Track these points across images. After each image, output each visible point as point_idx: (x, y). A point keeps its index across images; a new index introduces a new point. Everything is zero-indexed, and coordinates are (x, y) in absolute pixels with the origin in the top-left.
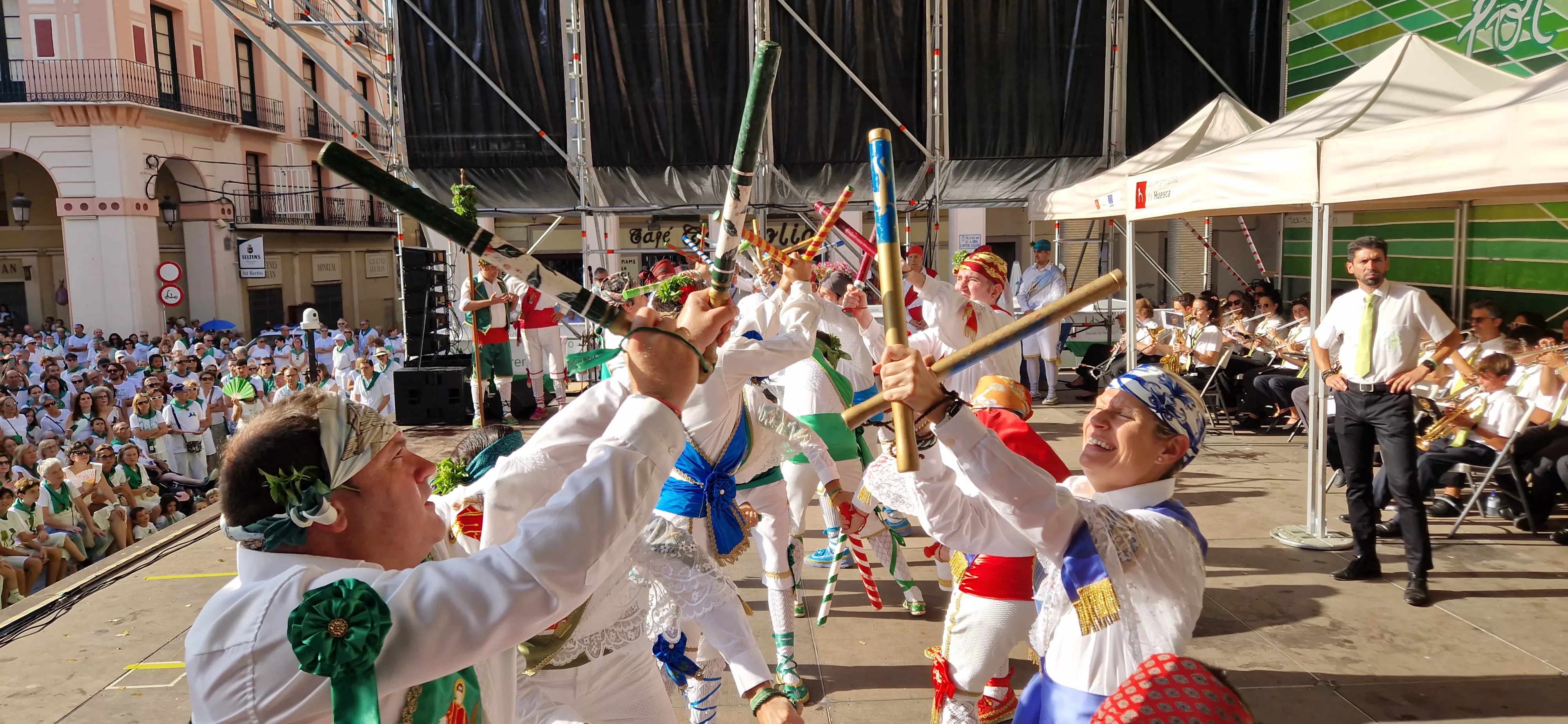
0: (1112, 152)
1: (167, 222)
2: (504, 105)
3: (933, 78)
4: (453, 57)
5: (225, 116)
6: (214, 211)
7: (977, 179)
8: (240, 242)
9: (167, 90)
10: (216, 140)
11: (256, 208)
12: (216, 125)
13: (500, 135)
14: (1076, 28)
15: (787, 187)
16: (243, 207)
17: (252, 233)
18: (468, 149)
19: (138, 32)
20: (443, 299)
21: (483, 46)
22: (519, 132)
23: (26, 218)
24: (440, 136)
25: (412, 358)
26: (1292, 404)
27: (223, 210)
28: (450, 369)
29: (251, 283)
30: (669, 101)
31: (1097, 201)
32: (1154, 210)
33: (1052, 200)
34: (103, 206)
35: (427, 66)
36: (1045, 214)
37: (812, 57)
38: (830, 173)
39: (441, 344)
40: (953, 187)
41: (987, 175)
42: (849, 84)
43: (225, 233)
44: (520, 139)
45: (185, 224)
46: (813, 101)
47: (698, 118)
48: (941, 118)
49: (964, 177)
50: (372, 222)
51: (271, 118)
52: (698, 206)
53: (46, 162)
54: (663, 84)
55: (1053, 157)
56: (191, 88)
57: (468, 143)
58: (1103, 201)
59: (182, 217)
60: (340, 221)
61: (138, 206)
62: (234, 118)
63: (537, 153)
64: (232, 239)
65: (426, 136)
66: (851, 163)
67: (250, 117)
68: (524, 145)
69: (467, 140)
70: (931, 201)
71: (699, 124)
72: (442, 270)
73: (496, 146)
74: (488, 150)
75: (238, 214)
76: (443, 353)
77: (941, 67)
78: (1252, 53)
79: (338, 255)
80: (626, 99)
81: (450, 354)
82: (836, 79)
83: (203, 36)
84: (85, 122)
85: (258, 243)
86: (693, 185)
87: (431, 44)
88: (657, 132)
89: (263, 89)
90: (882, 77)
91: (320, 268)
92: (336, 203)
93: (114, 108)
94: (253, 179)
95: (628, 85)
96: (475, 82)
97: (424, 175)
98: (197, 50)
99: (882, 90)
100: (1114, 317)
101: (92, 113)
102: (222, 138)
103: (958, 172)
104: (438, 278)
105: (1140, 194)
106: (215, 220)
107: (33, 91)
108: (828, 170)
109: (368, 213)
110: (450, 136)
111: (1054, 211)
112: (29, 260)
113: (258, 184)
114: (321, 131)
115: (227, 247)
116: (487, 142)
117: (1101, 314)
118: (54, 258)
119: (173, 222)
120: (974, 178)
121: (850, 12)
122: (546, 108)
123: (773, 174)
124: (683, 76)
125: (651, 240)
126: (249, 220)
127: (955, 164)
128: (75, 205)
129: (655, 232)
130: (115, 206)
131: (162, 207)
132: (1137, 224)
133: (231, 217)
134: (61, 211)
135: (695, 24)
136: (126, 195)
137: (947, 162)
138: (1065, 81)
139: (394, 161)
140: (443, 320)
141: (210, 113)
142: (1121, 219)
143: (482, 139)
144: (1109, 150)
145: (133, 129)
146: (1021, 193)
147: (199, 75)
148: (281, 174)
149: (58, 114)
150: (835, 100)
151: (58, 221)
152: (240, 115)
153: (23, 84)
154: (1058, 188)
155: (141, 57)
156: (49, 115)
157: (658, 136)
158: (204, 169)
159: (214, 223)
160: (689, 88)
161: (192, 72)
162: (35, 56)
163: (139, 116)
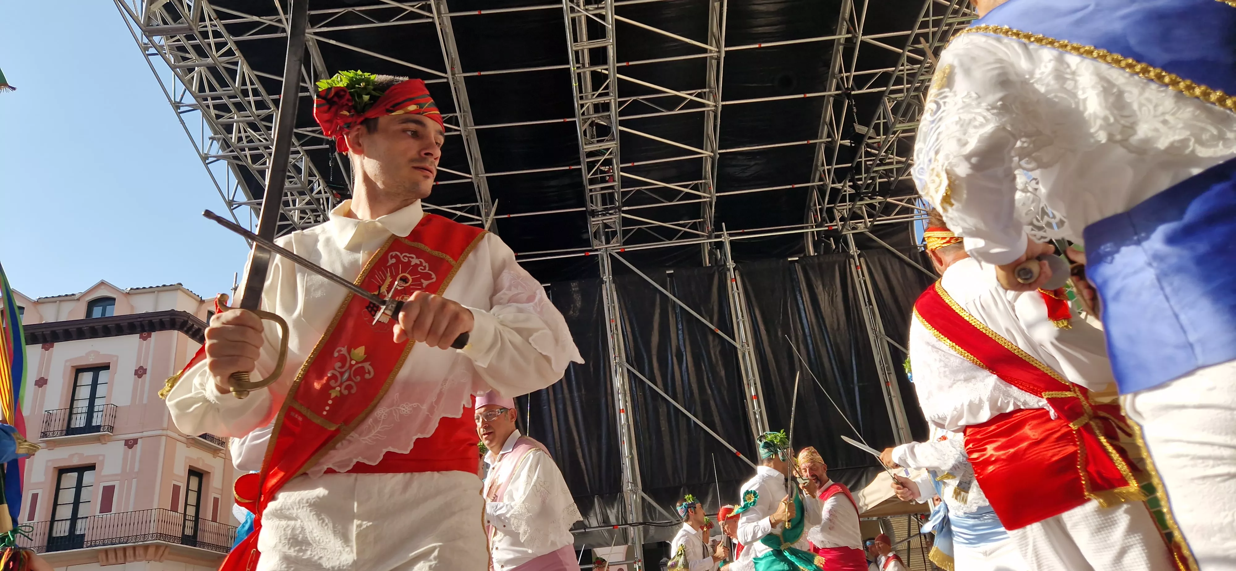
3: (755, 413)
9: (189, 532)
14: (855, 371)
15: (655, 508)
19: (176, 489)
37: (663, 410)
42: (693, 425)
47: (582, 461)
56: (207, 529)
66: (702, 485)
71: (583, 468)
77: (759, 407)
82: (683, 423)
83: (222, 490)
84: (122, 561)
90: (717, 419)
93: (146, 547)
98: (216, 500)
101: (130, 552)
107: (90, 539)
121: (686, 376)
123: (643, 498)
124: (569, 431)
135: (576, 394)
138: (856, 411)
141: (217, 547)
145: (158, 563)
147: (214, 519)
149: (104, 556)
150: (684, 436)
153: (83, 536)
155: (174, 508)
156: (97, 557)
160: (574, 441)
161: (210, 517)
162: (97, 513)
163: (163, 552)
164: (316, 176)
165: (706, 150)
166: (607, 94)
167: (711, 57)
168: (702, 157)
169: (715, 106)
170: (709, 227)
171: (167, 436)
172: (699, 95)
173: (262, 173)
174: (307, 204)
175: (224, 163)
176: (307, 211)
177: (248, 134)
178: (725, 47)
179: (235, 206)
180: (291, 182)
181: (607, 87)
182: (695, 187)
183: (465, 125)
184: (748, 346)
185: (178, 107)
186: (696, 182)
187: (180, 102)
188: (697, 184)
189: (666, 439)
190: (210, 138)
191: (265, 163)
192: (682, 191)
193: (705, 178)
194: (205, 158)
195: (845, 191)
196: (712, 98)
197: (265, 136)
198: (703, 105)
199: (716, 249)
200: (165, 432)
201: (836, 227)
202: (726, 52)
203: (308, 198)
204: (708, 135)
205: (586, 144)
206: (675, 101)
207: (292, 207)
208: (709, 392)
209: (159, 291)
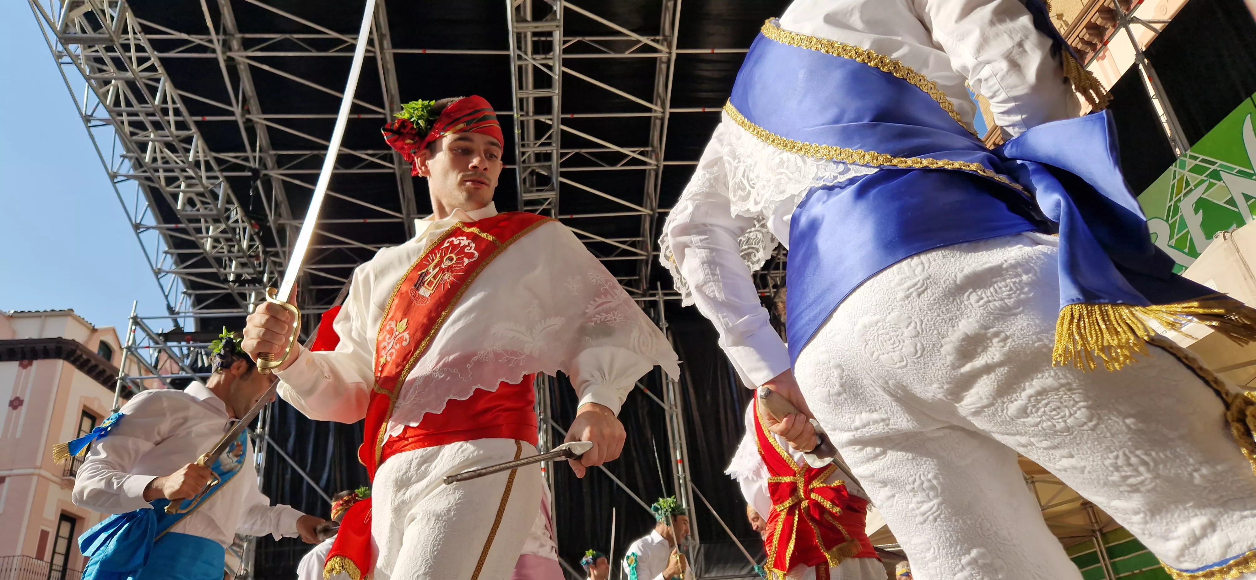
3: (679, 478)
4: (305, 484)
19: (44, 535)
21: (329, 476)
42: (615, 487)
46: (588, 503)
77: (684, 471)
82: (605, 486)
87: (288, 476)
90: (640, 480)
99: (641, 492)
137: (698, 546)
155: (40, 556)
164: (234, 204)
165: (646, 208)
166: (549, 144)
167: (656, 117)
168: (641, 215)
169: (657, 165)
170: (645, 285)
171: (39, 475)
172: (641, 153)
173: (175, 196)
174: (222, 232)
175: (135, 183)
176: (221, 240)
177: (164, 155)
178: (671, 107)
179: (141, 230)
180: (206, 208)
181: (550, 137)
182: (633, 245)
183: (400, 163)
184: (676, 408)
185: (89, 121)
186: (634, 239)
187: (91, 116)
188: (634, 242)
189: (588, 501)
190: (121, 156)
191: (179, 186)
192: (619, 248)
193: (643, 236)
194: (113, 176)
195: (779, 259)
196: (654, 157)
197: (183, 159)
198: (644, 163)
199: (651, 307)
200: (37, 471)
201: (768, 294)
202: (671, 114)
203: (223, 226)
204: (648, 193)
205: (525, 192)
206: (617, 158)
207: (204, 234)
208: (634, 454)
209: (46, 316)
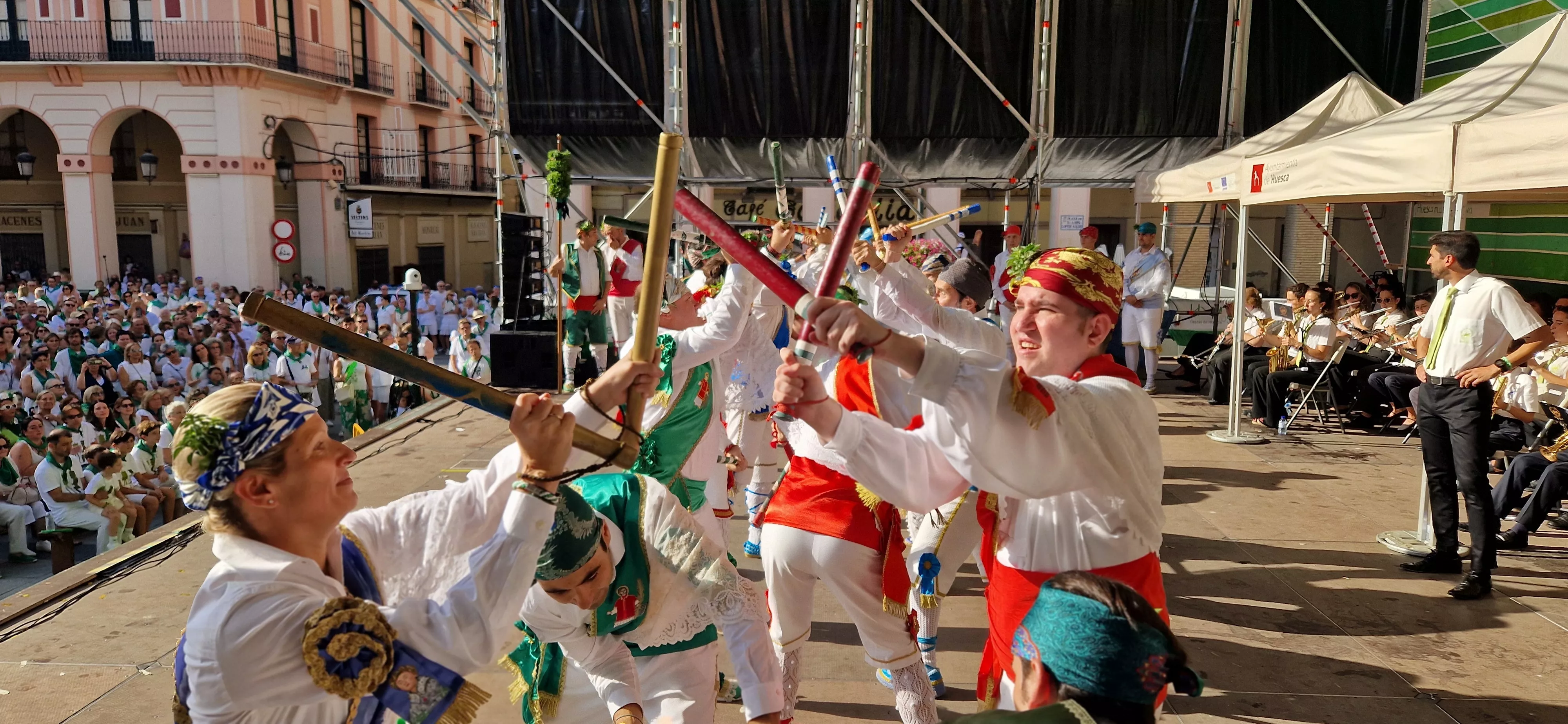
0: (1229, 133)
1: (282, 182)
2: (603, 73)
3: (1041, 51)
4: (557, 26)
5: (338, 79)
6: (326, 171)
7: (1083, 158)
8: (349, 203)
9: (285, 52)
10: (330, 103)
11: (365, 169)
12: (329, 87)
13: (598, 103)
15: (883, 162)
16: (353, 168)
17: (360, 194)
18: (568, 116)
20: (539, 264)
21: (585, 14)
22: (618, 101)
23: (153, 174)
24: (541, 103)
25: (508, 321)
26: (1409, 404)
27: (334, 172)
28: (544, 333)
29: (359, 243)
30: (767, 72)
31: (1209, 183)
32: (1270, 194)
33: (1161, 181)
34: (224, 164)
35: (531, 35)
36: (1153, 196)
37: (915, 31)
38: (928, 148)
39: (536, 309)
40: (1056, 165)
41: (1093, 154)
42: (952, 56)
43: (335, 193)
44: (618, 107)
45: (299, 184)
46: (913, 73)
47: (796, 89)
48: (1047, 94)
49: (1068, 155)
50: (474, 187)
51: (381, 82)
52: (792, 179)
53: (173, 120)
54: (761, 53)
55: (1164, 137)
56: (307, 51)
57: (567, 110)
58: (1217, 183)
59: (297, 176)
60: (444, 185)
61: (256, 165)
62: (346, 81)
63: (634, 122)
64: (342, 199)
65: (527, 103)
66: (951, 138)
67: (362, 80)
68: (622, 114)
69: (567, 107)
70: (1032, 179)
71: (797, 95)
72: (539, 236)
73: (594, 114)
74: (587, 117)
75: (348, 175)
76: (537, 318)
78: (1388, 30)
79: (441, 218)
80: (724, 69)
81: (544, 319)
82: (939, 52)
84: (209, 82)
85: (366, 204)
86: (788, 158)
87: (535, 10)
88: (754, 102)
89: (374, 53)
90: (987, 50)
91: (425, 230)
92: (441, 167)
93: (236, 70)
94: (363, 142)
95: (726, 53)
96: (577, 48)
97: (524, 141)
98: (314, 13)
99: (986, 63)
100: (1221, 305)
101: (215, 74)
102: (335, 101)
103: (1062, 150)
104: (535, 244)
105: (1256, 177)
106: (327, 181)
107: (161, 51)
108: (926, 145)
109: (471, 177)
110: (550, 103)
111: (1162, 193)
112: (157, 214)
113: (368, 147)
114: (428, 96)
115: (337, 207)
116: (585, 111)
117: (1207, 302)
118: (179, 213)
119: (288, 182)
120: (1079, 156)
122: (645, 77)
123: (870, 148)
124: (782, 45)
125: (744, 212)
126: (358, 181)
127: (1059, 141)
128: (199, 162)
129: (749, 205)
130: (235, 164)
131: (279, 166)
132: (1251, 208)
133: (341, 178)
134: (185, 168)
136: (246, 154)
137: (1051, 140)
138: (1182, 55)
139: (496, 127)
140: (538, 285)
141: (324, 75)
142: (1235, 203)
143: (581, 107)
144: (1226, 130)
145: (254, 91)
146: (1129, 173)
147: (315, 39)
148: (389, 137)
149: (184, 74)
150: (937, 73)
151: (182, 178)
152: (352, 78)
153: (152, 44)
154: (1168, 169)
155: (261, 21)
156: (176, 74)
157: (755, 107)
158: (317, 130)
159: (325, 183)
160: (788, 58)
161: (309, 35)
162: (164, 18)
163: (258, 77)
